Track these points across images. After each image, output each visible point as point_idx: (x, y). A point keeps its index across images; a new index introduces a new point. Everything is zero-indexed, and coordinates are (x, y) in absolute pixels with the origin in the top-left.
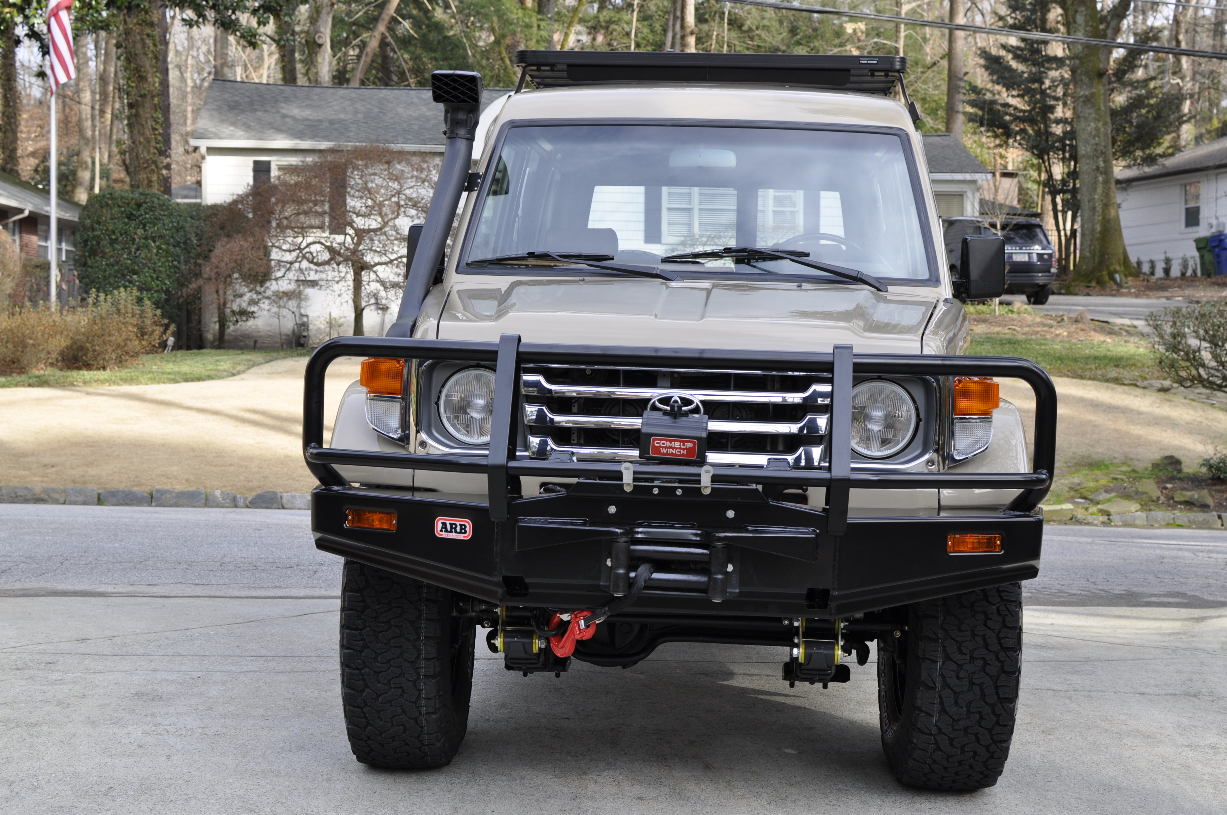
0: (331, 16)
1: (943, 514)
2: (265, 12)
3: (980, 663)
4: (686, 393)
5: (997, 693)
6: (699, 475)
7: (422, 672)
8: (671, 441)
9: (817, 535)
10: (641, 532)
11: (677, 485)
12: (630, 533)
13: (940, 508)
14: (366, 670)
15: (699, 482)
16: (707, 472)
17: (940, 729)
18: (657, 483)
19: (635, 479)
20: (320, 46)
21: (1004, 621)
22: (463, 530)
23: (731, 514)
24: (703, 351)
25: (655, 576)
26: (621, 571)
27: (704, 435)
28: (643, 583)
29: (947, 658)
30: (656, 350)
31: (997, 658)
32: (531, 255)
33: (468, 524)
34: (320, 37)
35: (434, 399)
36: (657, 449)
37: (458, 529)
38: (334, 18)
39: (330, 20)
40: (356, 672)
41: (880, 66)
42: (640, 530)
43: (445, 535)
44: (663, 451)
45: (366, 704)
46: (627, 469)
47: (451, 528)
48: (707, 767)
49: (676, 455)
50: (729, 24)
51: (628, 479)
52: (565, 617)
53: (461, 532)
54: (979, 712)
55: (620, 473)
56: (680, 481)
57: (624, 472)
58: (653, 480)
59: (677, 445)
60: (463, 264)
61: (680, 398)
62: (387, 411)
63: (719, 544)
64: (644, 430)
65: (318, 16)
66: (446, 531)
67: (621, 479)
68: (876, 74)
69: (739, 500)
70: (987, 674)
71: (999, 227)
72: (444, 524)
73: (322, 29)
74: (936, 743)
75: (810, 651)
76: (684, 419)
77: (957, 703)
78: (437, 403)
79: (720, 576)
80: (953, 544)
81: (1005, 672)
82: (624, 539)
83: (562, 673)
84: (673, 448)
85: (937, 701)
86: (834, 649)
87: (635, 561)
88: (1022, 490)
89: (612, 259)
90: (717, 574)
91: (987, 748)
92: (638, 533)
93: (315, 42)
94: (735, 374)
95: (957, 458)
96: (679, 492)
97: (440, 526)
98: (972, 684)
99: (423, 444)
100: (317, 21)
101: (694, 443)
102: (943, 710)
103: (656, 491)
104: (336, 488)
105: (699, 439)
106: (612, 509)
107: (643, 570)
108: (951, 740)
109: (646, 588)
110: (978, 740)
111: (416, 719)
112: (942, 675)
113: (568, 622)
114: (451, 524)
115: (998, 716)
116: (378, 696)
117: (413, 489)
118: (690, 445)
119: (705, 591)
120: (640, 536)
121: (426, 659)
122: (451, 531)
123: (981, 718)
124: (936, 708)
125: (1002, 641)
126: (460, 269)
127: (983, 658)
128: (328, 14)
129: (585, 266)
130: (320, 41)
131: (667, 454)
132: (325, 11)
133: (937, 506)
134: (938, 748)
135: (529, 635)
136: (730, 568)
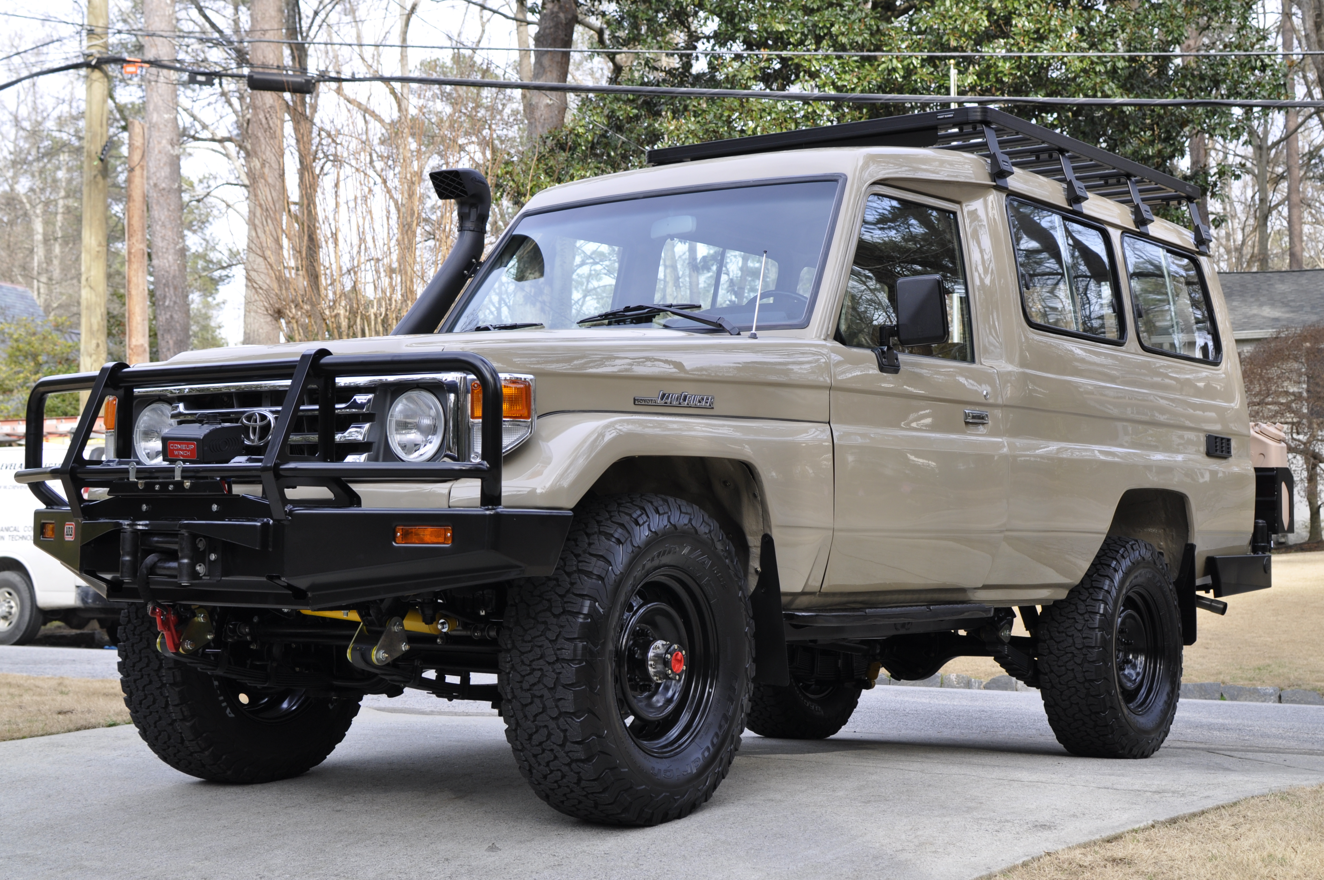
5: (557, 706)
6: (174, 470)
8: (180, 444)
16: (179, 466)
18: (160, 480)
23: (215, 507)
26: (127, 559)
27: (201, 436)
33: (74, 527)
36: (172, 452)
42: (141, 523)
43: (67, 538)
44: (176, 453)
46: (132, 467)
47: (70, 531)
49: (183, 456)
51: (132, 477)
57: (131, 470)
58: (157, 478)
59: (184, 447)
63: (185, 532)
64: (164, 435)
68: (963, 128)
70: (546, 686)
77: (526, 716)
80: (403, 535)
84: (182, 450)
90: (183, 558)
96: (171, 488)
97: (66, 530)
101: (194, 444)
102: (518, 724)
103: (157, 487)
105: (197, 440)
106: (144, 507)
107: (151, 559)
108: (535, 756)
110: (556, 758)
112: (512, 687)
114: (69, 528)
115: (565, 731)
118: (192, 446)
119: (176, 576)
122: (70, 534)
123: (550, 733)
125: (558, 652)
127: (542, 669)
131: (178, 456)
136: (213, 557)
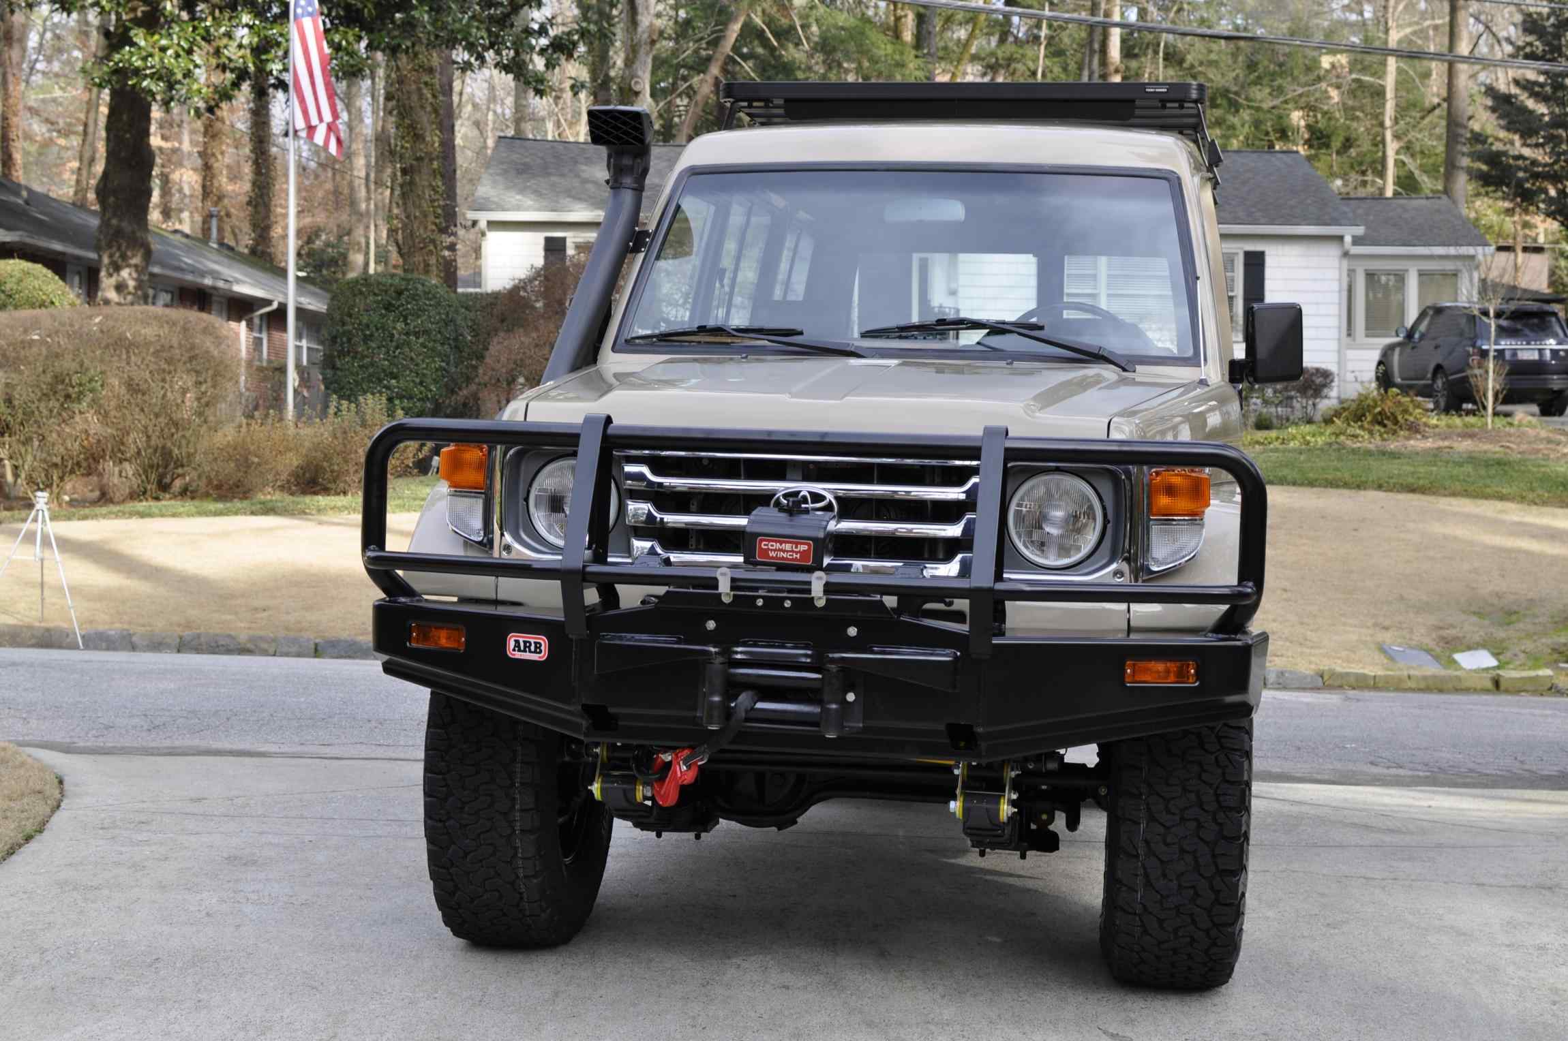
0: (651, 57)
1: (1132, 636)
2: (555, 52)
3: (1193, 825)
4: (818, 487)
5: (1216, 864)
6: (809, 583)
7: (518, 826)
8: (781, 543)
9: (956, 657)
10: (740, 652)
11: (785, 595)
12: (727, 652)
13: (1130, 630)
14: (452, 822)
15: (809, 591)
16: (819, 578)
17: (1145, 907)
18: (761, 593)
19: (732, 588)
20: (637, 94)
21: (1224, 774)
22: (538, 650)
23: (852, 631)
24: (825, 434)
25: (759, 705)
26: (716, 699)
27: (821, 535)
28: (743, 715)
29: (1152, 819)
30: (770, 433)
31: (1215, 820)
32: (702, 329)
33: (544, 641)
34: (636, 83)
35: (522, 495)
36: (765, 552)
37: (533, 648)
38: (655, 59)
39: (650, 61)
40: (440, 825)
41: (1172, 96)
42: (739, 649)
43: (518, 655)
44: (772, 554)
45: (452, 864)
46: (723, 574)
47: (525, 647)
48: (883, 954)
49: (787, 559)
50: (1165, 59)
51: (724, 587)
52: (667, 757)
53: (535, 652)
54: (1193, 887)
55: (716, 579)
56: (790, 591)
57: (720, 578)
58: (756, 589)
59: (788, 547)
60: (621, 340)
61: (810, 493)
62: (470, 510)
63: (833, 668)
64: (748, 530)
65: (635, 57)
66: (519, 650)
67: (716, 587)
68: (1169, 105)
69: (859, 614)
70: (1202, 840)
71: (1492, 313)
72: (517, 642)
73: (640, 73)
74: (1143, 925)
75: (969, 805)
76: (805, 516)
77: (1164, 876)
78: (527, 499)
79: (834, 706)
80: (1134, 672)
81: (1225, 838)
82: (720, 659)
83: (703, 835)
84: (784, 551)
85: (1140, 872)
86: (998, 803)
87: (733, 687)
88: (1227, 607)
89: (801, 333)
90: (831, 702)
91: (1207, 932)
92: (737, 653)
93: (630, 89)
94: (879, 465)
95: (1155, 569)
96: (788, 604)
97: (512, 644)
98: (1183, 851)
99: (508, 548)
100: (633, 63)
101: (809, 545)
102: (1148, 884)
103: (760, 602)
104: (403, 600)
105: (815, 540)
106: (711, 625)
107: (744, 699)
108: (1161, 922)
109: (747, 720)
110: (1194, 922)
111: (512, 884)
112: (1147, 842)
113: (670, 762)
114: (525, 642)
115: (1217, 892)
116: (466, 854)
117: (496, 602)
118: (803, 548)
119: (817, 724)
120: (739, 656)
121: (522, 810)
122: (525, 651)
123: (1197, 894)
124: (1140, 881)
125: (1221, 798)
126: (617, 347)
127: (1196, 820)
128: (647, 54)
129: (766, 343)
130: (637, 88)
131: (776, 558)
132: (642, 51)
133: (1126, 627)
134: (1145, 932)
135: (633, 781)
136: (851, 697)
